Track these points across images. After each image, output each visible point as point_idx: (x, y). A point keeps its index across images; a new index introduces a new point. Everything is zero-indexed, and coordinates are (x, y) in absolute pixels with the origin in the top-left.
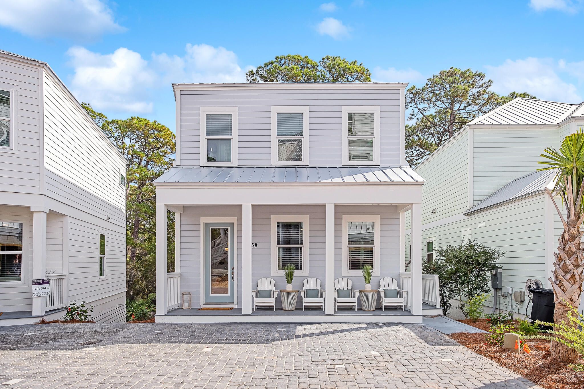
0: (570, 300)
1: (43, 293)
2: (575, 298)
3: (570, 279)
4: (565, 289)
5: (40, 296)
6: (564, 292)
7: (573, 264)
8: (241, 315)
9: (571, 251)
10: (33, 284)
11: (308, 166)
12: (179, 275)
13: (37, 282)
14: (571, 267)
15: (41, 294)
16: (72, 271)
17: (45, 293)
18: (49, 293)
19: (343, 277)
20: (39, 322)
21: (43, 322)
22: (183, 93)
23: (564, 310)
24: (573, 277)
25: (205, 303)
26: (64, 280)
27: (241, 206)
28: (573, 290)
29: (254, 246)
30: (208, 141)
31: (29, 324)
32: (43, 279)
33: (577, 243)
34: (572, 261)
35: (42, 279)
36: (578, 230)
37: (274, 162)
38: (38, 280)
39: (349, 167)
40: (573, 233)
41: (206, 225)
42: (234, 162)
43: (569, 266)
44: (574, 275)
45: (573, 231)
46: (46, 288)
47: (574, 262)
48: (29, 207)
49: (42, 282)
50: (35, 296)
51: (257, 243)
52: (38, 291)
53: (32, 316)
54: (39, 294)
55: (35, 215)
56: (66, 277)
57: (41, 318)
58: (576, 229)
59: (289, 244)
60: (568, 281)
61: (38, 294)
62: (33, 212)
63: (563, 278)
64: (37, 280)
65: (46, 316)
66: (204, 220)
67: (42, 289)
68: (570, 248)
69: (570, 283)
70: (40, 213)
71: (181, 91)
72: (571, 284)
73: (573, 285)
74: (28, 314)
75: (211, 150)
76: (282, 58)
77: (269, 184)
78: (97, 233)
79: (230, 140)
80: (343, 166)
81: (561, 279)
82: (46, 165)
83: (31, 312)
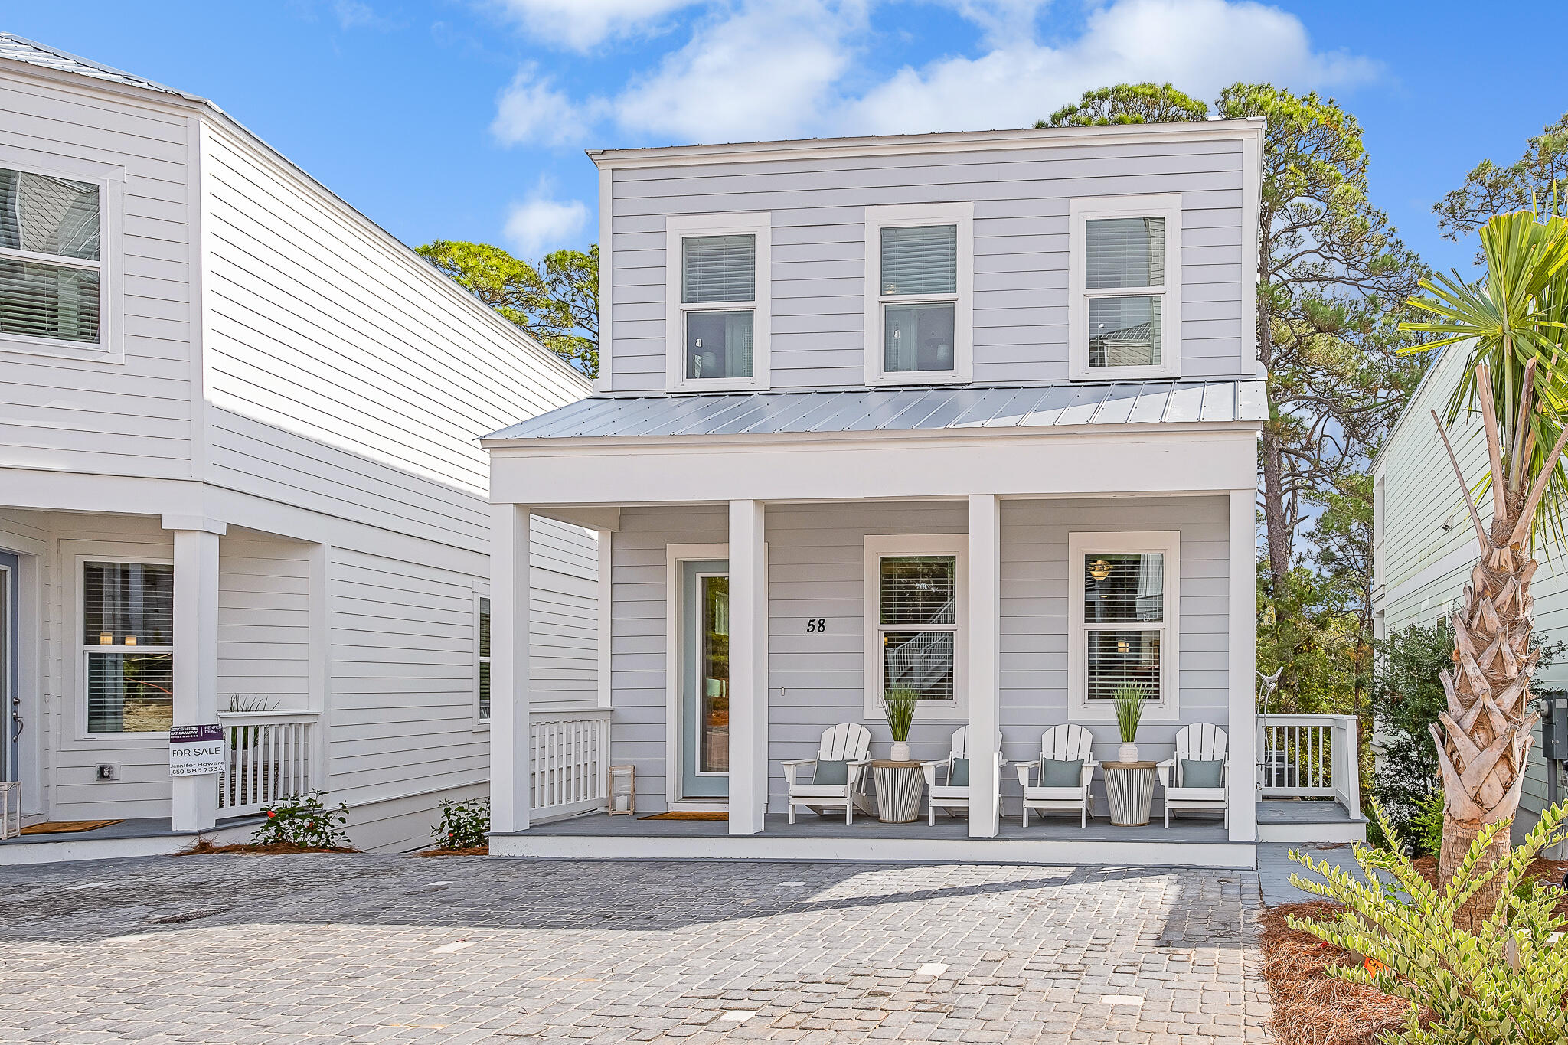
0: (1475, 800)
1: (202, 768)
2: (1490, 796)
3: (1475, 728)
4: (1461, 765)
5: (192, 774)
6: (1458, 773)
7: (1487, 678)
8: (724, 837)
9: (1485, 630)
10: (172, 741)
11: (969, 384)
12: (608, 716)
13: (183, 733)
14: (1480, 686)
15: (196, 767)
16: (339, 702)
17: (207, 766)
18: (223, 767)
19: (1069, 722)
20: (187, 849)
21: (204, 848)
22: (619, 176)
23: (1458, 838)
24: (1484, 720)
25: (683, 798)
26: (312, 727)
27: (724, 508)
28: (1483, 766)
29: (816, 628)
30: (691, 316)
31: (159, 854)
32: (203, 726)
33: (1505, 603)
34: (1486, 664)
35: (200, 726)
36: (1514, 558)
37: (874, 373)
38: (186, 727)
39: (1085, 384)
40: (1495, 567)
41: (687, 567)
42: (761, 379)
43: (1476, 683)
44: (1485, 712)
45: (1497, 561)
46: (213, 751)
47: (1490, 668)
48: (159, 518)
49: (199, 733)
50: (176, 775)
51: (824, 620)
52: (185, 760)
53: (170, 833)
54: (188, 768)
55: (178, 539)
56: (319, 720)
57: (195, 837)
58: (1507, 551)
59: (918, 622)
60: (1471, 735)
61: (185, 769)
62: (171, 533)
63: (1456, 725)
64: (182, 729)
65: (218, 833)
66: (677, 552)
67: (197, 752)
68: (1482, 620)
69: (1474, 742)
70: (192, 534)
71: (614, 172)
72: (1477, 746)
73: (1485, 747)
74: (161, 827)
75: (698, 344)
76: (1103, 96)
77: (801, 438)
78: (468, 594)
79: (749, 315)
80: (1071, 382)
81: (1451, 727)
82: (209, 394)
83: (169, 821)
